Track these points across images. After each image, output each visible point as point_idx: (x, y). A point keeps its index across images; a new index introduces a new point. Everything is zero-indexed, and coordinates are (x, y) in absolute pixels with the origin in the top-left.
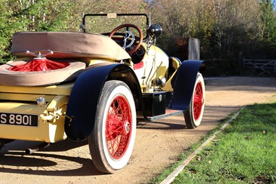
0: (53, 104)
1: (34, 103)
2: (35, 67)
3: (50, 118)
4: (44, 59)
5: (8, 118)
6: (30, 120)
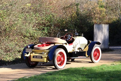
0: (45, 54)
1: (42, 54)
2: (43, 46)
3: (44, 56)
5: (37, 57)
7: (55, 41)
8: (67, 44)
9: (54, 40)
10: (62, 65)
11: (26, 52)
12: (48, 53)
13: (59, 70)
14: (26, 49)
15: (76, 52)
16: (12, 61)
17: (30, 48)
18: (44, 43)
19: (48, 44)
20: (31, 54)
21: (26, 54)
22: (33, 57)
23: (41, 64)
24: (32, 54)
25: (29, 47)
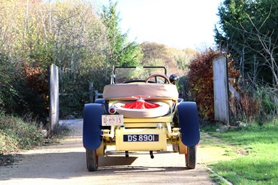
5: (138, 138)
6: (153, 138)
11: (103, 124)
14: (103, 117)
17: (115, 114)
21: (108, 131)
22: (126, 138)
24: (117, 131)
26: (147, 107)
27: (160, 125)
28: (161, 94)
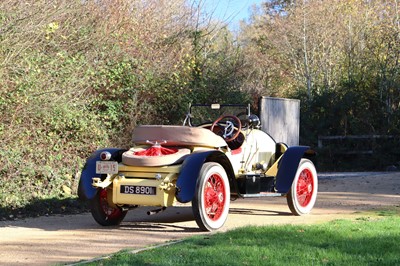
0: (167, 179)
1: (154, 179)
3: (165, 187)
4: (160, 147)
5: (135, 189)
6: (151, 190)
7: (194, 140)
8: (229, 149)
9: (191, 134)
10: (217, 219)
11: (97, 172)
12: (177, 178)
13: (212, 232)
14: (98, 163)
15: (254, 178)
16: (21, 208)
17: (110, 160)
18: (157, 146)
19: (172, 148)
20: (112, 179)
21: (99, 179)
22: (123, 189)
23: (149, 213)
24: (116, 181)
25: (109, 155)
26: (164, 153)
27: (160, 176)
28: (187, 139)
